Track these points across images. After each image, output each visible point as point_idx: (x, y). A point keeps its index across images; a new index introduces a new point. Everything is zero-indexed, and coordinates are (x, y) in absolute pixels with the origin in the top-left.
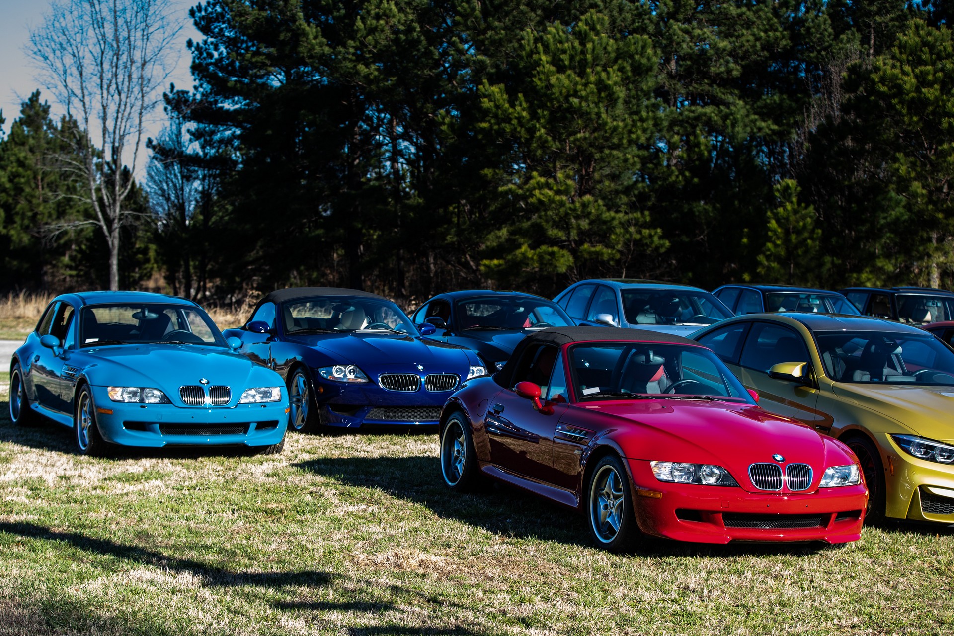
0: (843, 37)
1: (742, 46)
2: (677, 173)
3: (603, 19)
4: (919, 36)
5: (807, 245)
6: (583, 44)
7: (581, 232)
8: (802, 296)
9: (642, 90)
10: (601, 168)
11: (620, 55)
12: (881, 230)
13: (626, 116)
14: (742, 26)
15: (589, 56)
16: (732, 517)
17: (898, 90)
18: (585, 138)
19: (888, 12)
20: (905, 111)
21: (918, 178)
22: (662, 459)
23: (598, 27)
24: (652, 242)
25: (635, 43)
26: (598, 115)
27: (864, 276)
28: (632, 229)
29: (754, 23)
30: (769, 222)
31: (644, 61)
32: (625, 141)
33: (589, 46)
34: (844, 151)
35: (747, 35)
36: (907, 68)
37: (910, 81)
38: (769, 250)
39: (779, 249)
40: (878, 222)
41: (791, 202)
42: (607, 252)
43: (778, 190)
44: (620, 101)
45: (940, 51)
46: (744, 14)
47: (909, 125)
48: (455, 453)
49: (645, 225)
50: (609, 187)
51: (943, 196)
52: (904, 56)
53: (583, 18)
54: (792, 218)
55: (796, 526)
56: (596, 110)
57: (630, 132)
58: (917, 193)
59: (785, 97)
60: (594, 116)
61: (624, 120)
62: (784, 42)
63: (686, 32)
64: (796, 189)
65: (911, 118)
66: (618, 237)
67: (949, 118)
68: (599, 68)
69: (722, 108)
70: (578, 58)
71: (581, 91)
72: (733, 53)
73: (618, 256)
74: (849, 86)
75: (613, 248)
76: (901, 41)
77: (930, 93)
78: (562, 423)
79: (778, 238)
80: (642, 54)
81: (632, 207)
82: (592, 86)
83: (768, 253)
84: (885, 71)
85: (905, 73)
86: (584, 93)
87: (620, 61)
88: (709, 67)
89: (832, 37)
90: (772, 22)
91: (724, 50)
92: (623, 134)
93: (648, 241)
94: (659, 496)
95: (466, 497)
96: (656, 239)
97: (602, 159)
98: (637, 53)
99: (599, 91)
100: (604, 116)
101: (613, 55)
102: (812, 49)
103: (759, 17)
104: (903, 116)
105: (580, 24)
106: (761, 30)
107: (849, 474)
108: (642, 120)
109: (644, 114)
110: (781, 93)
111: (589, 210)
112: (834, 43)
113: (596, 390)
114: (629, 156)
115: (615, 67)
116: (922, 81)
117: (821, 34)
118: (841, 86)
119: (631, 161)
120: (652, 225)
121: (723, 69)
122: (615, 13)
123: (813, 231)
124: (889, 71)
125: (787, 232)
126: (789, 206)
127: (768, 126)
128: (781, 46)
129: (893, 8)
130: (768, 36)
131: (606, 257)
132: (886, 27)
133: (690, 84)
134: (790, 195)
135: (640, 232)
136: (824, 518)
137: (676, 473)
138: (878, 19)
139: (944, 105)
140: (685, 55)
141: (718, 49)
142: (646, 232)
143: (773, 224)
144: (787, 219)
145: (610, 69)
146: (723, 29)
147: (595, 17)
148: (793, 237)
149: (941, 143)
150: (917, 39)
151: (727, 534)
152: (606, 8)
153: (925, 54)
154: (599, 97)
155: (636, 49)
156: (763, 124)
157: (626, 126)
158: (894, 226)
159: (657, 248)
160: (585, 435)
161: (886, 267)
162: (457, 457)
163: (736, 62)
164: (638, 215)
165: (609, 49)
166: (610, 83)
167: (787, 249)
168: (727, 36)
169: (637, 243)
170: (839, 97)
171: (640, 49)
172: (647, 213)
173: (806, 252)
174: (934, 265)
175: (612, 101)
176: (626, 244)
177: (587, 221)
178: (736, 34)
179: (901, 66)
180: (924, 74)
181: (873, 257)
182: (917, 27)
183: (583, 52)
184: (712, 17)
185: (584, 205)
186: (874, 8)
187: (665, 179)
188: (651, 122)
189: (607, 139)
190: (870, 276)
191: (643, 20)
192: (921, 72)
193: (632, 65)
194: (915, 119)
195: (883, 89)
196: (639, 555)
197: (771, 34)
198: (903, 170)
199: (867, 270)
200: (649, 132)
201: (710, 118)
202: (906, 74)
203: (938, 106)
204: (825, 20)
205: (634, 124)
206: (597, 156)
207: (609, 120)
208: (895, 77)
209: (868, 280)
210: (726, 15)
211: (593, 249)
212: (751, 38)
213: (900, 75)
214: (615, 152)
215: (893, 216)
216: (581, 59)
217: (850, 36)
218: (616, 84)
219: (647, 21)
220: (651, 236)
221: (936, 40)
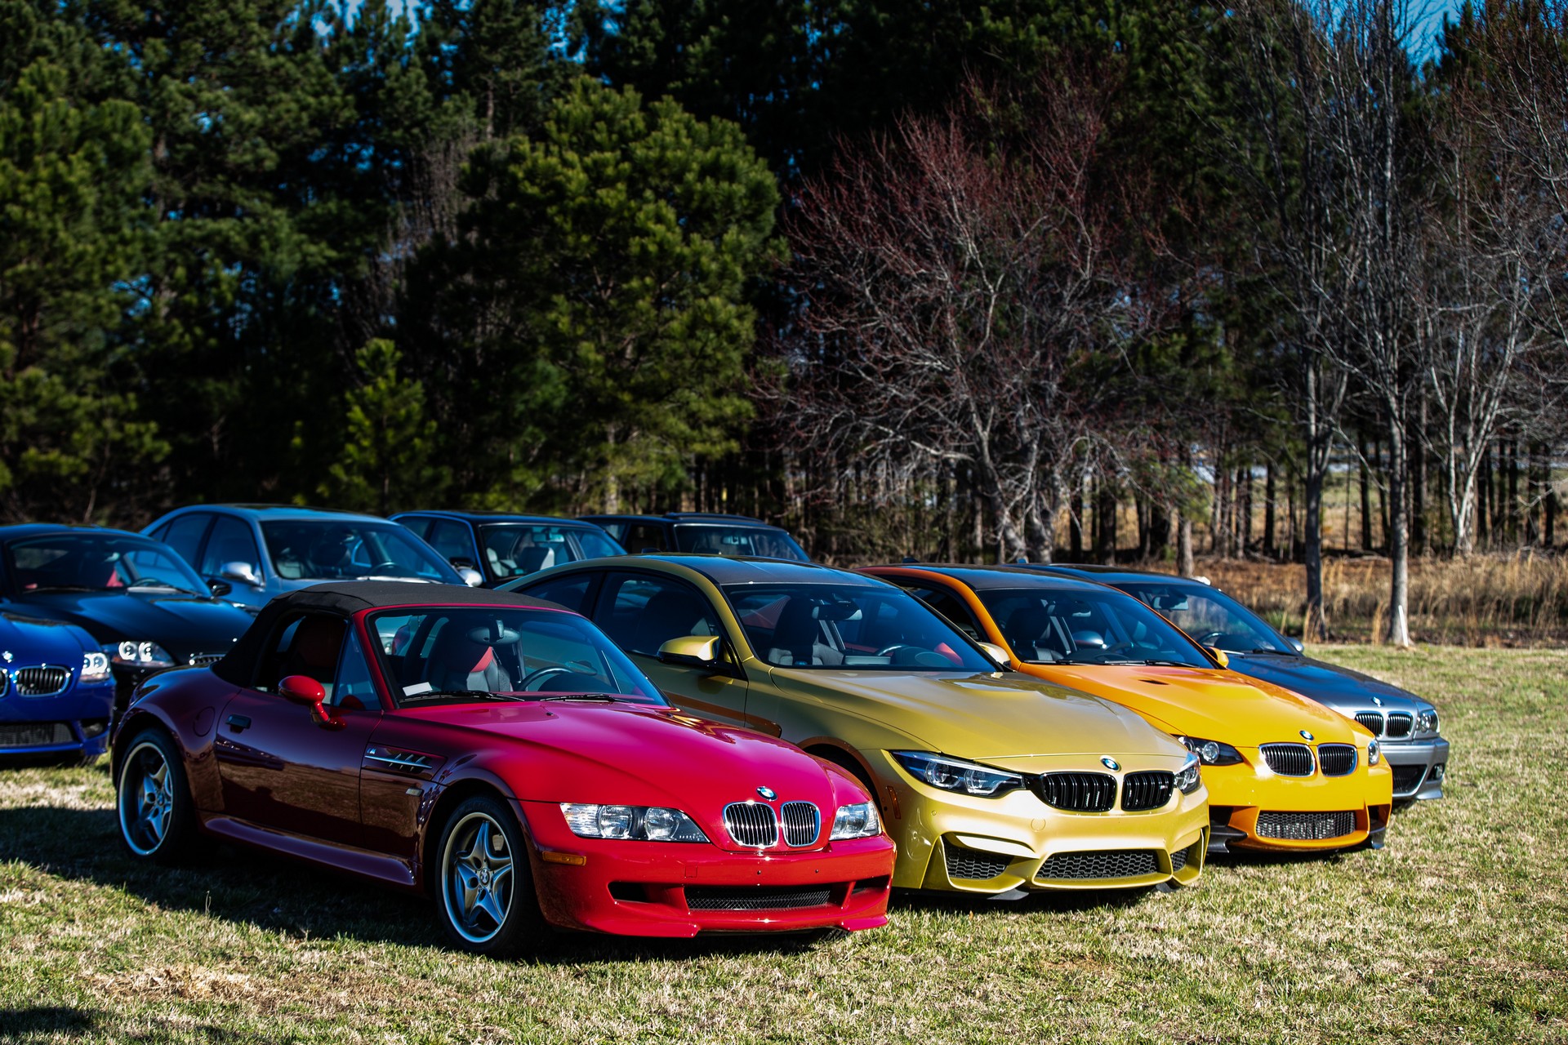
0: (448, 103)
1: (279, 119)
2: (180, 330)
3: (58, 73)
4: (590, 103)
5: (413, 448)
6: (27, 115)
7: (24, 430)
8: (537, 530)
9: (123, 192)
10: (55, 322)
11: (87, 133)
12: (518, 421)
13: (98, 235)
14: (277, 85)
15: (37, 136)
16: (701, 893)
17: (557, 191)
18: (30, 273)
19: (520, 64)
20: (568, 227)
21: (591, 335)
22: (580, 800)
23: (51, 87)
24: (141, 445)
25: (111, 114)
26: (53, 233)
27: (492, 497)
28: (108, 423)
29: (297, 81)
30: (350, 410)
31: (128, 143)
32: (96, 277)
33: (38, 118)
34: (463, 293)
35: (287, 102)
36: (571, 156)
37: (577, 177)
38: (350, 456)
39: (367, 455)
40: (514, 409)
41: (386, 377)
42: (66, 462)
43: (363, 357)
44: (88, 211)
45: (625, 128)
46: (282, 66)
47: (575, 249)
48: (146, 799)
49: (130, 417)
50: (69, 353)
51: (625, 364)
52: (565, 137)
53: (26, 71)
54: (388, 403)
55: (794, 904)
56: (49, 225)
57: (105, 262)
58: (588, 361)
59: (346, 203)
60: (45, 236)
61: (94, 242)
62: (346, 113)
63: (189, 95)
64: (393, 354)
65: (579, 237)
66: (85, 438)
67: (642, 237)
68: (53, 156)
69: (248, 221)
70: (18, 139)
71: (24, 193)
72: (266, 132)
73: (85, 468)
74: (472, 184)
75: (75, 454)
76: (559, 112)
77: (611, 197)
78: (374, 745)
79: (365, 436)
80: (124, 131)
81: (105, 386)
82: (43, 185)
83: (349, 461)
84: (535, 161)
85: (566, 163)
86: (29, 198)
87: (87, 144)
88: (225, 153)
89: (429, 105)
90: (325, 80)
91: (252, 126)
92: (92, 264)
93: (134, 443)
94: (581, 861)
95: (176, 874)
96: (147, 439)
97: (59, 307)
98: (115, 130)
99: (56, 193)
100: (62, 235)
101: (75, 134)
102: (393, 124)
103: (306, 72)
104: (565, 234)
105: (22, 82)
106: (308, 93)
107: (866, 816)
108: (124, 242)
109: (127, 231)
110: (341, 198)
111: (37, 391)
112: (432, 114)
113: (425, 687)
114: (102, 302)
115: (81, 154)
116: (597, 177)
117: (411, 99)
118: (460, 187)
119: (106, 310)
120: (141, 416)
121: (248, 157)
122: (76, 63)
123: (422, 424)
124: (541, 161)
125: (378, 425)
126: (382, 384)
127: (320, 252)
128: (342, 119)
129: (528, 57)
130: (321, 103)
131: (64, 471)
132: (516, 88)
133: (193, 181)
134: (383, 365)
135: (121, 429)
136: (836, 891)
137: (605, 823)
138: (504, 75)
139: (633, 218)
140: (186, 134)
141: (241, 124)
142: (131, 428)
143: (357, 413)
144: (379, 405)
145: (72, 157)
146: (245, 90)
147: (45, 70)
148: (390, 433)
149: (627, 278)
150: (586, 108)
151: (691, 922)
152: (62, 55)
153: (599, 132)
154: (55, 204)
155: (114, 124)
156: (313, 249)
157: (98, 251)
158: (541, 415)
159: (149, 456)
160: (423, 762)
161: (528, 483)
162: (148, 807)
163: (270, 146)
164: (115, 399)
165: (70, 123)
166: (73, 179)
167: (380, 455)
168: (251, 103)
169: (118, 446)
170: (452, 202)
171: (119, 124)
172: (131, 396)
173: (412, 459)
174: (612, 478)
175: (75, 209)
176: (99, 448)
177: (33, 410)
178: (269, 99)
179: (560, 152)
180: (599, 165)
181: (506, 466)
182: (585, 89)
183: (28, 129)
184: (227, 70)
185: (30, 384)
186: (497, 58)
187: (161, 340)
188: (138, 246)
189: (66, 273)
190: (503, 498)
191: (119, 76)
192: (595, 162)
193: (107, 150)
194: (585, 239)
195: (533, 190)
196: (543, 962)
197: (325, 99)
198: (564, 323)
199: (497, 487)
200: (135, 261)
201: (227, 239)
202: (571, 166)
203: (622, 218)
204: (419, 77)
205: (112, 250)
206: (51, 301)
207: (71, 242)
208: (551, 171)
209: (500, 503)
210: (254, 67)
211: (43, 458)
212: (293, 106)
213: (559, 168)
214: (80, 296)
215: (540, 399)
216: (24, 141)
217: (459, 103)
218: (82, 181)
219: (125, 78)
220: (139, 435)
221: (616, 110)
